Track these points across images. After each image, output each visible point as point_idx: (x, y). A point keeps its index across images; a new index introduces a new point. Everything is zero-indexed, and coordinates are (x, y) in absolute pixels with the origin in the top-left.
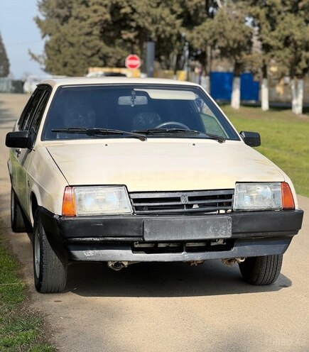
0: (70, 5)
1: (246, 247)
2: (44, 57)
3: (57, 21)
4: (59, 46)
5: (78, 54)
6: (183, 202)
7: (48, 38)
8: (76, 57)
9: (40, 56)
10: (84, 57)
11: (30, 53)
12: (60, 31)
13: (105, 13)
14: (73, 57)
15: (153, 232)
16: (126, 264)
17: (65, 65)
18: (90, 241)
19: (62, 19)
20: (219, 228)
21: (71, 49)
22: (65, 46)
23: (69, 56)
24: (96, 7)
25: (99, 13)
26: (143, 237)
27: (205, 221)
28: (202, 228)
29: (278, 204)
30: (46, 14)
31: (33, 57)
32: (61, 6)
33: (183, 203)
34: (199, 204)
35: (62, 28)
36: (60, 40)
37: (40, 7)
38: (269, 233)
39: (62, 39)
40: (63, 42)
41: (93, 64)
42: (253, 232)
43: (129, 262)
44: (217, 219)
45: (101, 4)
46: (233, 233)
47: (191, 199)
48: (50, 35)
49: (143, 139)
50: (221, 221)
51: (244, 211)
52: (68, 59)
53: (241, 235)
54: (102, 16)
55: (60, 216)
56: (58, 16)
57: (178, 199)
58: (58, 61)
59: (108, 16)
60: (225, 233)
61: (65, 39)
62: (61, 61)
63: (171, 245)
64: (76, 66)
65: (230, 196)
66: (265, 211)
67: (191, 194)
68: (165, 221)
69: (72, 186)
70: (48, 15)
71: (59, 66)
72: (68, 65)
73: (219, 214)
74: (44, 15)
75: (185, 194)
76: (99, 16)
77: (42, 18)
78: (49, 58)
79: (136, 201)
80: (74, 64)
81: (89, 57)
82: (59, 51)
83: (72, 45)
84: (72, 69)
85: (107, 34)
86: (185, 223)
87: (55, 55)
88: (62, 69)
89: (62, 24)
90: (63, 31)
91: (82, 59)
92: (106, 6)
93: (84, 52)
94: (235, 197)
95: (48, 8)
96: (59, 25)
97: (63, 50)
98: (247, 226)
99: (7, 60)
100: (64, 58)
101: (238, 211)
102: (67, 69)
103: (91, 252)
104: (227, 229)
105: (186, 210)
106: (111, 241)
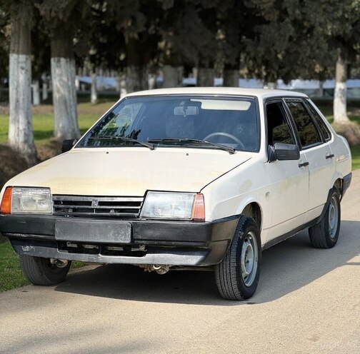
15: (63, 232)
16: (65, 262)
18: (19, 237)
20: (119, 234)
27: (106, 226)
28: (105, 232)
33: (93, 207)
44: (118, 225)
46: (134, 239)
49: (152, 149)
50: (121, 226)
51: (151, 219)
53: (144, 242)
60: (124, 238)
66: (173, 220)
69: (12, 187)
75: (96, 199)
98: (149, 234)
103: (27, 247)
104: (126, 235)
105: (95, 213)
106: (35, 238)
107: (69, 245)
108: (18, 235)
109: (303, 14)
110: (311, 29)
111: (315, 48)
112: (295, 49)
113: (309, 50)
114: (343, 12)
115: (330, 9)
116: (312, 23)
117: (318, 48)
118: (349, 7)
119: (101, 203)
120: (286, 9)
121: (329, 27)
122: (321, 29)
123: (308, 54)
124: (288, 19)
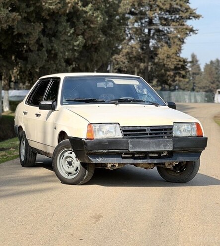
6: (147, 132)
15: (134, 147)
20: (166, 145)
26: (128, 149)
27: (159, 141)
28: (158, 145)
29: (194, 133)
38: (191, 149)
46: (173, 148)
47: (151, 130)
49: (116, 104)
50: (167, 141)
55: (86, 139)
57: (145, 130)
63: (141, 156)
65: (171, 129)
66: (188, 137)
67: (152, 128)
69: (91, 124)
75: (149, 127)
79: (124, 131)
86: (149, 142)
101: (176, 137)
105: (149, 136)
107: (123, 156)
109: (52, 46)
110: (56, 55)
111: (58, 65)
115: (66, 44)
116: (57, 52)
117: (60, 65)
120: (42, 44)
121: (67, 54)
122: (61, 55)
123: (54, 68)
124: (44, 49)
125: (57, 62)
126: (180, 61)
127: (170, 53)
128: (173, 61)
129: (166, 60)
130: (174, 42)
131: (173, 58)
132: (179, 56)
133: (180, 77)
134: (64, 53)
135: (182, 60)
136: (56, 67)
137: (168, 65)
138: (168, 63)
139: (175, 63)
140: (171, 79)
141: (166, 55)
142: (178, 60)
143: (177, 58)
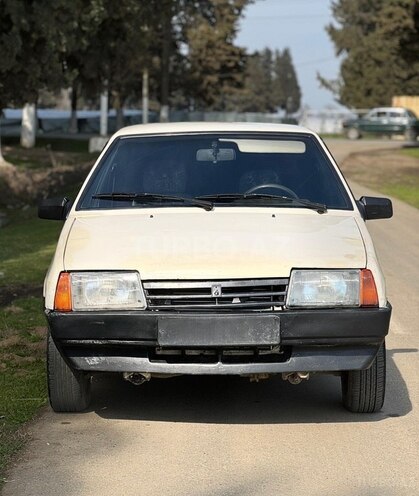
0: (378, 6)
1: (309, 357)
2: (339, 83)
3: (359, 30)
4: (360, 65)
5: (388, 76)
6: (214, 294)
7: (344, 55)
8: (385, 81)
9: (333, 82)
10: (397, 81)
11: (319, 78)
12: (362, 45)
13: (404, 18)
14: (380, 82)
15: (171, 334)
16: (147, 376)
17: (369, 93)
18: (90, 344)
19: (366, 27)
20: (261, 331)
21: (378, 69)
22: (369, 66)
23: (375, 80)
24: (391, 9)
25: (396, 18)
26: (156, 340)
27: (242, 322)
30: (344, 20)
31: (324, 83)
32: (365, 8)
33: (214, 296)
34: (240, 298)
35: (365, 40)
36: (361, 58)
37: (336, 10)
38: (338, 340)
39: (365, 56)
40: (366, 60)
41: (409, 90)
42: (314, 338)
43: (151, 373)
44: (260, 319)
45: (400, 4)
46: (282, 338)
48: (348, 50)
49: (209, 209)
50: (265, 321)
51: (302, 309)
52: (373, 85)
53: (296, 341)
54: (400, 21)
55: (51, 311)
56: (361, 23)
57: (208, 291)
58: (358, 88)
59: (410, 22)
60: (270, 338)
61: (369, 56)
62: (362, 88)
63: (207, 353)
64: (385, 93)
65: (282, 288)
66: (333, 308)
67: (227, 285)
68: (185, 321)
69: (69, 272)
70: (347, 21)
71: (360, 94)
72: (373, 93)
73: (273, 311)
74: (341, 23)
75: (217, 283)
76: (395, 22)
77: (338, 26)
78: (347, 85)
79: (152, 292)
80: (382, 91)
81: (404, 80)
82: (360, 73)
83: (379, 63)
84: (378, 98)
85: (409, 47)
86: (213, 323)
87: (355, 79)
88: (364, 99)
89: (366, 34)
90: (366, 43)
91: (394, 83)
92: (407, 7)
93: (397, 74)
94: (290, 288)
95: (346, 12)
96: (361, 36)
97: (366, 72)
98: (305, 329)
99: (297, 88)
100: (366, 84)
101: (293, 308)
102: (371, 99)
103: (95, 359)
104: (272, 333)
105: (217, 305)
106: (119, 345)
107: (159, 353)
108: (88, 341)
109: (32, 23)
110: (42, 41)
111: (47, 68)
112: (19, 69)
113: (40, 69)
114: (79, 24)
115: (64, 18)
116: (43, 36)
117: (51, 68)
118: (88, 16)
119: (224, 290)
120: (8, 16)
121: (64, 41)
122: (54, 44)
123: (38, 75)
124: (15, 29)
125: (44, 62)
126: (233, 54)
127: (214, 38)
128: (220, 55)
129: (204, 51)
130: (222, 16)
131: (219, 48)
132: (230, 44)
133: (231, 85)
134: (57, 38)
135: (237, 52)
136: (42, 71)
137: (209, 61)
138: (209, 58)
139: (224, 58)
140: (214, 90)
141: (205, 42)
142: (228, 53)
143: (228, 48)
